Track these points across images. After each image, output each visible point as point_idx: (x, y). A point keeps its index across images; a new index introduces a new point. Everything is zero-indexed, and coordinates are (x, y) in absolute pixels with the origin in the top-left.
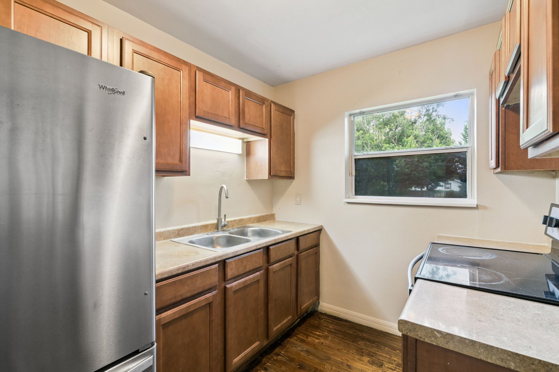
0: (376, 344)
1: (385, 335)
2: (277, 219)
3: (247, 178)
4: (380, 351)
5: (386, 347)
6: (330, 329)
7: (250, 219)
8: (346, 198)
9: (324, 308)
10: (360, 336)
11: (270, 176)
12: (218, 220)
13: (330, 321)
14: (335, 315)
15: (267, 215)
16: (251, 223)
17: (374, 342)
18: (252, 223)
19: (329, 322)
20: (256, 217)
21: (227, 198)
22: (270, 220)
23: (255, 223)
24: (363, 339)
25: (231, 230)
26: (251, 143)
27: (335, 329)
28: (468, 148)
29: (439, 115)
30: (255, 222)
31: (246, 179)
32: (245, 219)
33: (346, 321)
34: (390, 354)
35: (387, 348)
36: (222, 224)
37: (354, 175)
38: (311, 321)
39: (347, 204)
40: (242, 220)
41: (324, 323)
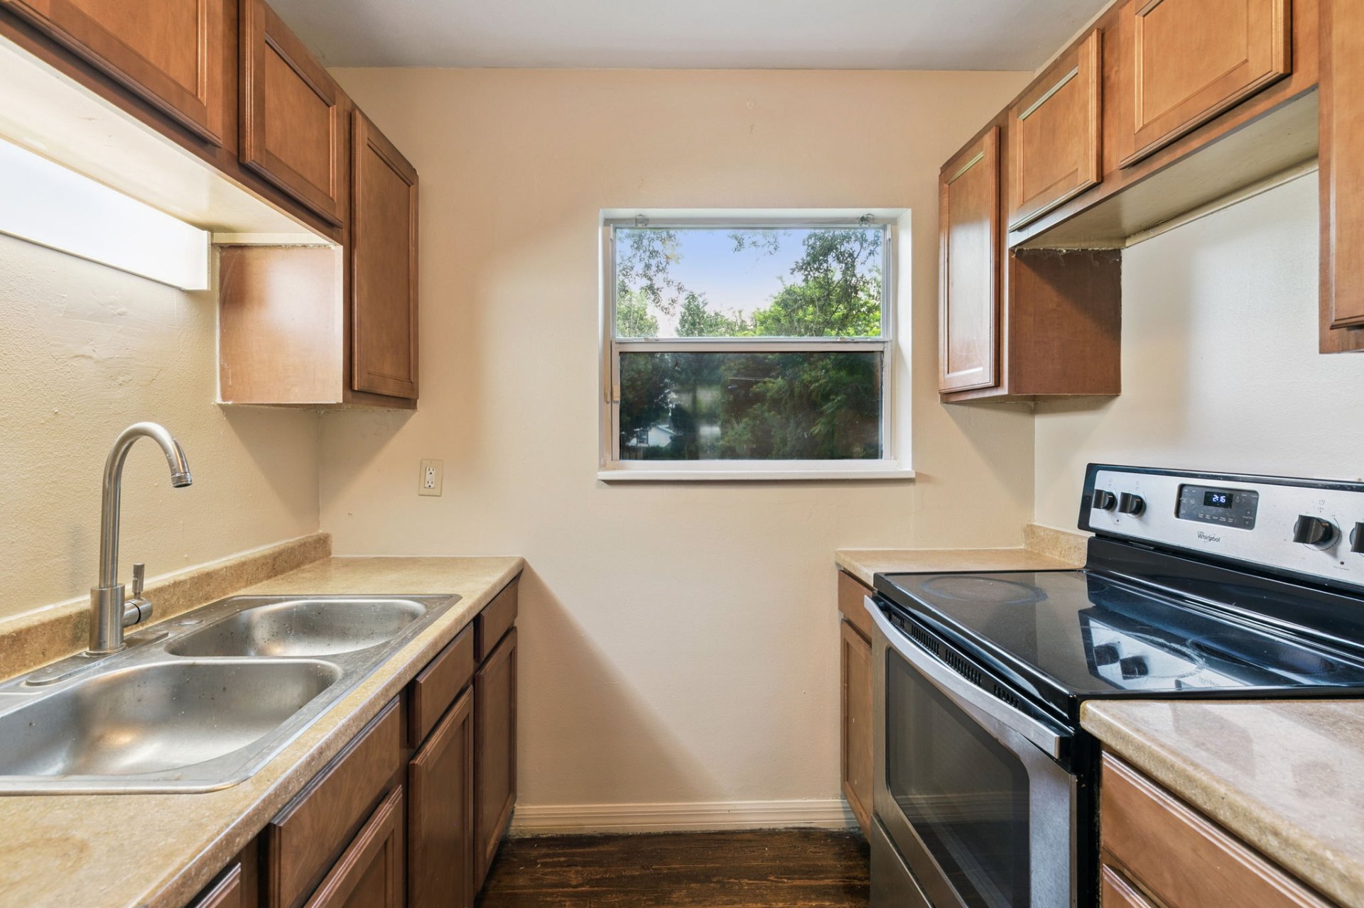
0: (715, 880)
1: (719, 840)
2: (339, 550)
3: (224, 397)
4: (735, 899)
5: (743, 878)
6: (576, 886)
7: (242, 565)
8: (603, 466)
9: (528, 823)
10: (667, 874)
11: (350, 394)
12: (100, 598)
13: (562, 859)
14: (565, 833)
15: (303, 545)
16: (243, 584)
17: (706, 877)
18: (249, 583)
19: (560, 864)
20: (265, 557)
21: (181, 483)
22: (314, 561)
23: (260, 580)
24: (677, 879)
25: (170, 635)
26: (250, 254)
27: (589, 882)
28: (886, 345)
29: (669, 279)
30: (261, 576)
31: (219, 400)
32: (221, 570)
33: (607, 838)
34: (762, 895)
35: (746, 881)
36: (126, 613)
37: (618, 399)
38: (503, 884)
39: (605, 484)
40: (209, 576)
41: (546, 874)
